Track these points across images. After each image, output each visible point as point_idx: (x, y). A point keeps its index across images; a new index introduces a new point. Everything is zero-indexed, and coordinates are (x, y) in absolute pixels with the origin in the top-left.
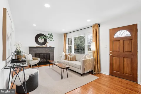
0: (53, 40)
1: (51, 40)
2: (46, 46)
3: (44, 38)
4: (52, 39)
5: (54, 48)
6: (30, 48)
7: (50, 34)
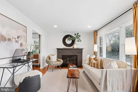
0: (81, 41)
1: (78, 41)
2: (73, 47)
3: (71, 39)
4: (80, 39)
5: (82, 49)
6: (58, 49)
7: (76, 33)
